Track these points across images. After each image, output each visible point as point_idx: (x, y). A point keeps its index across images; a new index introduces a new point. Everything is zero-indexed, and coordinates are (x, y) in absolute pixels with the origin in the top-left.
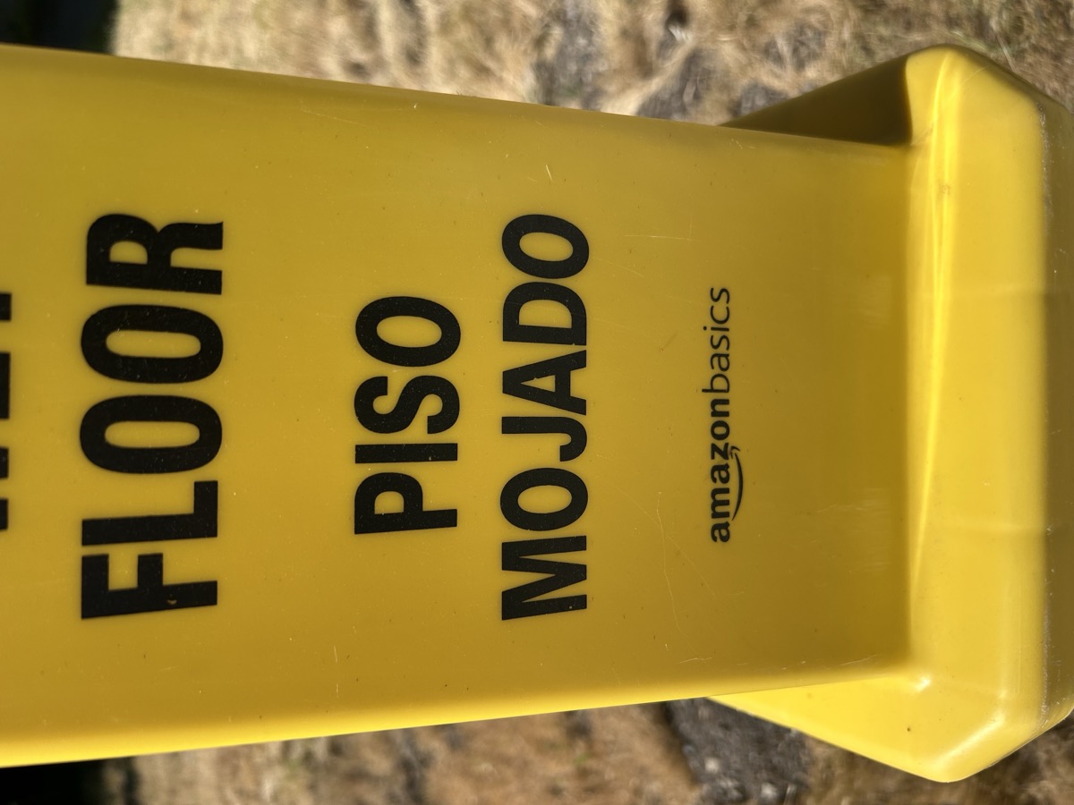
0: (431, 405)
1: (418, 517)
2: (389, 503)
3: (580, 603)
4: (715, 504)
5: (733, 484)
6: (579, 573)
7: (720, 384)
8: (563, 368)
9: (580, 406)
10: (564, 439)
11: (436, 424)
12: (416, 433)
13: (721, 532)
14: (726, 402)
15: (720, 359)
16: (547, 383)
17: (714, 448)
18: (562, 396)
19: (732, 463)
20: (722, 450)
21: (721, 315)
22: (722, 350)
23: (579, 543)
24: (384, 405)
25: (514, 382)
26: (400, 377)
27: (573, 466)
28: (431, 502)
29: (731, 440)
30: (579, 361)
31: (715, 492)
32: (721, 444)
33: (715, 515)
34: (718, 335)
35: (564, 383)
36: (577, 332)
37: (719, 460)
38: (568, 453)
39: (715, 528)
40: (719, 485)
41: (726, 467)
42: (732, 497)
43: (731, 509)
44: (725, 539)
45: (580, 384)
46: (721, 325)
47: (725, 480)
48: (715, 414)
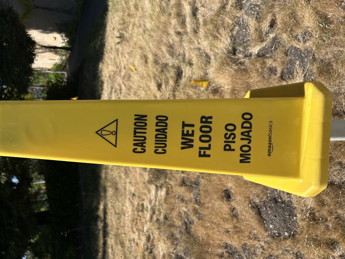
0: (232, 136)
1: (231, 150)
2: (227, 148)
3: (249, 162)
4: (269, 151)
5: (272, 148)
6: (249, 158)
7: (270, 134)
8: (248, 132)
9: (251, 137)
10: (248, 141)
11: (233, 139)
12: (231, 140)
13: (269, 155)
14: (271, 137)
15: (271, 131)
16: (246, 134)
17: (269, 143)
18: (248, 136)
19: (272, 145)
20: (270, 144)
21: (271, 125)
22: (271, 129)
23: (250, 155)
24: (227, 136)
25: (242, 134)
26: (229, 133)
27: (249, 145)
28: (232, 148)
29: (272, 142)
30: (251, 131)
31: (269, 149)
32: (270, 143)
33: (269, 152)
34: (270, 127)
35: (249, 134)
36: (251, 127)
37: (270, 145)
38: (249, 143)
39: (269, 154)
40: (269, 148)
41: (271, 146)
42: (271, 150)
43: (271, 152)
44: (270, 156)
45: (251, 134)
46: (271, 126)
47: (270, 148)
48: (269, 138)
